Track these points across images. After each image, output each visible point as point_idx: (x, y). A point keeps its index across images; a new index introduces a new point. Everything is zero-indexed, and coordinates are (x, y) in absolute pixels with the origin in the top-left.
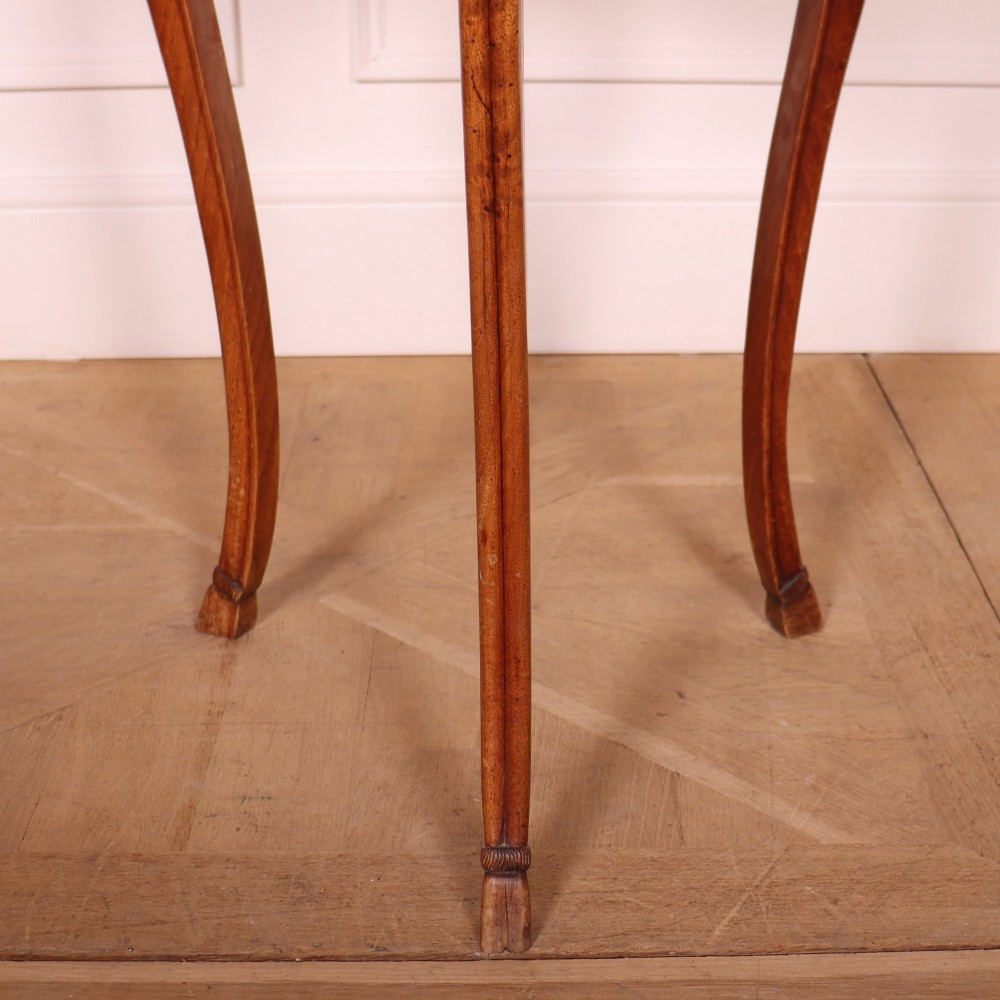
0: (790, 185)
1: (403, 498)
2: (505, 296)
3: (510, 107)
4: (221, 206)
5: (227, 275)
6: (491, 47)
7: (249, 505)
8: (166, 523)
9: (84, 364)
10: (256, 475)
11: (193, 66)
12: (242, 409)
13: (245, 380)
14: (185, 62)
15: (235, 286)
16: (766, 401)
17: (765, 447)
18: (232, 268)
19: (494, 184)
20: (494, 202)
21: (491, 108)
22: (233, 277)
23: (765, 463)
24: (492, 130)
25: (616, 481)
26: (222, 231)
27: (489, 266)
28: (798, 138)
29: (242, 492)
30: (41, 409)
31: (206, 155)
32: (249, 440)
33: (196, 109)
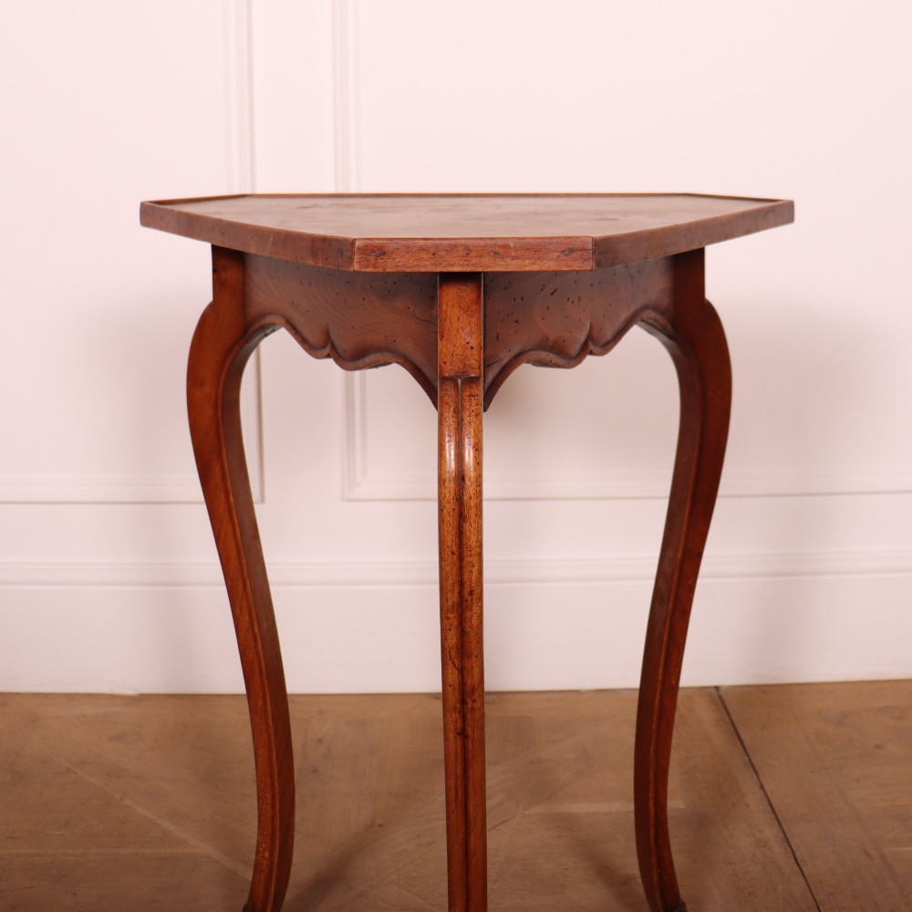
0: (665, 638)
1: (381, 825)
3: (476, 671)
4: (257, 654)
5: (260, 702)
6: (462, 633)
7: (271, 863)
8: (204, 848)
9: (142, 699)
10: (277, 843)
11: (239, 558)
12: (269, 796)
13: (272, 776)
14: (233, 555)
15: (266, 711)
16: (652, 789)
17: (652, 821)
18: (264, 698)
19: (464, 718)
20: (464, 729)
21: (462, 671)
22: (265, 704)
23: (652, 832)
24: (463, 684)
25: (538, 809)
26: (257, 672)
27: (459, 771)
28: (670, 606)
29: (267, 854)
31: (247, 619)
32: (273, 818)
33: (241, 587)
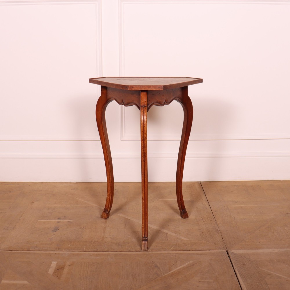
1: (129, 202)
2: (145, 171)
3: (146, 150)
4: (108, 160)
5: (108, 169)
6: (144, 144)
7: (110, 200)
8: (94, 205)
9: (77, 183)
10: (111, 195)
11: (105, 142)
12: (109, 186)
13: (110, 182)
14: (104, 141)
15: (109, 170)
16: (179, 185)
17: (179, 191)
18: (109, 168)
19: (144, 158)
20: (144, 160)
21: (144, 150)
22: (109, 169)
23: (179, 194)
24: (144, 152)
25: (160, 200)
26: (108, 163)
27: (144, 167)
28: (182, 151)
29: (109, 197)
30: (72, 189)
32: (110, 191)
33: (105, 148)
